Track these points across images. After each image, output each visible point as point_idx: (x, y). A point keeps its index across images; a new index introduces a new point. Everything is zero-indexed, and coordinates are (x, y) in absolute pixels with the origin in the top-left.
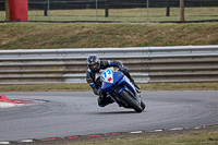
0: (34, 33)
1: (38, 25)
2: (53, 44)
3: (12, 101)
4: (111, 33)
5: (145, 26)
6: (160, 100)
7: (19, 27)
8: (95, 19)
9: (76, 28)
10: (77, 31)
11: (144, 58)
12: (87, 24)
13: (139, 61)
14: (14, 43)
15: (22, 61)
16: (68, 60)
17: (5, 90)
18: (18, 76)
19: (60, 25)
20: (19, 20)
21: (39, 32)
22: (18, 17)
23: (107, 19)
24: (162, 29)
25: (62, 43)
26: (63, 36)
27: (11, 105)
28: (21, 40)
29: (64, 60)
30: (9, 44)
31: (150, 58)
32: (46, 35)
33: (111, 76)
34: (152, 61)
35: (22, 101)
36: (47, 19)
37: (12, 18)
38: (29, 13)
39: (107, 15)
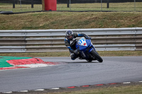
0: (60, 19)
1: (63, 14)
2: (73, 26)
3: (46, 63)
4: (111, 18)
5: (133, 14)
7: (51, 15)
8: (100, 9)
9: (88, 15)
10: (89, 18)
11: (132, 35)
12: (95, 13)
13: (129, 37)
14: (48, 25)
15: (53, 37)
17: (41, 56)
18: (50, 46)
19: (78, 14)
20: (51, 10)
22: (50, 8)
25: (78, 25)
26: (80, 21)
27: (45, 65)
28: (52, 23)
31: (136, 35)
32: (68, 20)
33: (85, 42)
35: (52, 63)
36: (69, 9)
37: (46, 9)
38: (58, 5)
39: (108, 7)
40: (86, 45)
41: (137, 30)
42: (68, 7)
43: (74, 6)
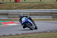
0: (22, 6)
1: (23, 4)
2: (27, 8)
4: (42, 5)
6: (55, 23)
7: (18, 4)
8: (37, 2)
9: (33, 4)
10: (33, 5)
11: (51, 12)
12: (35, 3)
13: (49, 13)
16: (31, 13)
17: (14, 20)
20: (18, 2)
21: (23, 5)
22: (18, 1)
23: (41, 2)
25: (29, 8)
26: (29, 6)
27: (16, 24)
28: (18, 7)
31: (52, 12)
32: (25, 6)
33: (24, 20)
34: (53, 13)
40: (24, 21)
41: (52, 10)
42: (25, 1)
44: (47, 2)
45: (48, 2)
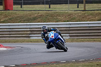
0: (16, 16)
1: (18, 12)
2: (25, 21)
3: (6, 47)
4: (52, 16)
5: (67, 13)
7: (9, 13)
8: (44, 9)
9: (35, 13)
10: (36, 15)
11: (67, 28)
12: (40, 12)
13: (65, 29)
14: (7, 21)
15: (10, 29)
16: (32, 28)
17: (2, 42)
18: (8, 36)
19: (28, 12)
20: (9, 10)
21: (18, 16)
22: (9, 8)
23: (50, 9)
24: (75, 14)
25: (29, 20)
26: (29, 17)
27: (5, 49)
28: (10, 19)
29: (30, 28)
30: (4, 21)
31: (69, 27)
32: (21, 17)
33: (53, 35)
34: (71, 29)
35: (10, 47)
36: (22, 9)
37: (6, 9)
38: (14, 6)
39: (50, 8)
40: (53, 38)
41: (70, 24)
42: (21, 7)
43: (25, 7)
44: (61, 9)
45: (63, 9)
